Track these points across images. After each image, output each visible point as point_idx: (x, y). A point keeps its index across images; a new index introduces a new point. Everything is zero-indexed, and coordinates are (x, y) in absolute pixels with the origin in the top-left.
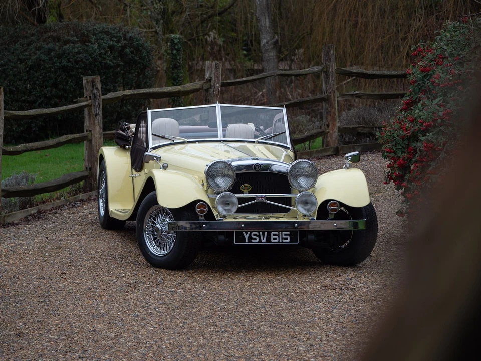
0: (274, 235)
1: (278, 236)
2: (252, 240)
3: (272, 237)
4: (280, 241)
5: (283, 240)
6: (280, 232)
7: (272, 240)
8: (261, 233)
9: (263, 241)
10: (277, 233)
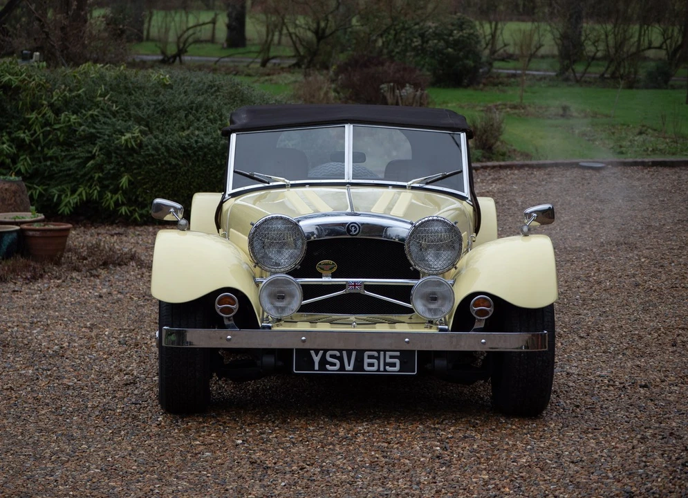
0: (370, 357)
1: (378, 358)
2: (328, 366)
3: (366, 361)
4: (382, 369)
5: (387, 367)
6: (382, 353)
7: (366, 368)
8: (344, 353)
9: (349, 368)
10: (376, 354)
